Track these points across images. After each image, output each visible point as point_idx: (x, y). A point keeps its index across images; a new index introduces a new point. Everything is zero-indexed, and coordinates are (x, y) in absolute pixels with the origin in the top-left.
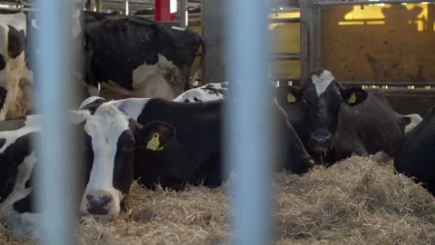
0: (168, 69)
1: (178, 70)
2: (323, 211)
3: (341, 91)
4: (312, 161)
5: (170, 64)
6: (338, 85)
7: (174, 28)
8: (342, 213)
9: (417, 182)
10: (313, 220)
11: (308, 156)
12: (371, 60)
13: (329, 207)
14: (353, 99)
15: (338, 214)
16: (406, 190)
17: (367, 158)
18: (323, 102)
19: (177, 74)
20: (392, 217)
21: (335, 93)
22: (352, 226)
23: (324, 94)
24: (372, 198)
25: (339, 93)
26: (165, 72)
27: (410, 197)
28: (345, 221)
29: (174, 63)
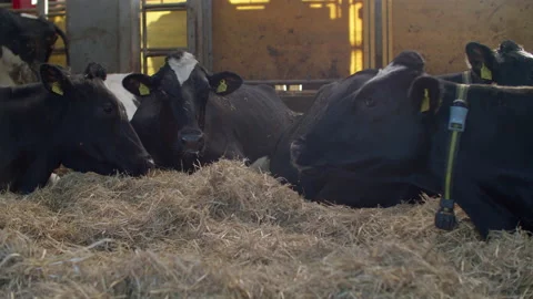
0: (14, 65)
1: (27, 67)
2: (154, 219)
3: (208, 77)
4: (152, 161)
5: (17, 60)
6: (202, 70)
7: (24, 15)
8: (179, 221)
9: (283, 183)
10: (141, 231)
11: (146, 154)
12: (273, 53)
13: (162, 214)
14: (223, 87)
15: (174, 223)
16: (269, 194)
17: (238, 162)
18: (188, 93)
19: (26, 72)
20: (246, 225)
21: (201, 80)
22: (190, 236)
23: (187, 83)
24: (220, 203)
25: (206, 80)
26: (11, 69)
27: (274, 202)
28: (183, 230)
29: (23, 58)
